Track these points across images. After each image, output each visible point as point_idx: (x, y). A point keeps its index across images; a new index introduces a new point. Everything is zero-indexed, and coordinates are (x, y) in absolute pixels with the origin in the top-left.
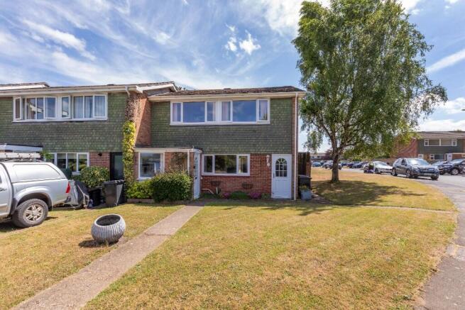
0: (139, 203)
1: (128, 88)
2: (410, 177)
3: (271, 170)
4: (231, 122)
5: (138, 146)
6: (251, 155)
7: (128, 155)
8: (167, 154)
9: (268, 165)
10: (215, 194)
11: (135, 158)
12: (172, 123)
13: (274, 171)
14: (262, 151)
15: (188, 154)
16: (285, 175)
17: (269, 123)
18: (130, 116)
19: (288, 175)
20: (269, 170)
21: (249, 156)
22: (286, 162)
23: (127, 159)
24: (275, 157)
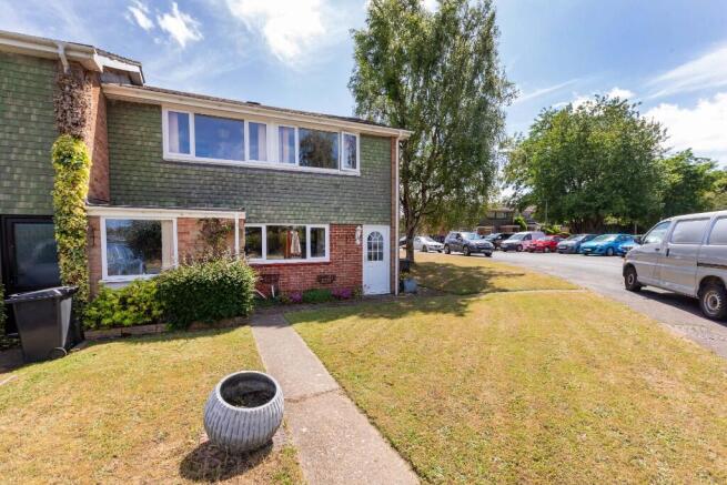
0: (125, 337)
1: (67, 49)
2: (469, 255)
3: (361, 249)
4: (296, 166)
5: (96, 200)
6: (331, 225)
7: (72, 223)
8: (182, 222)
9: (358, 242)
10: (270, 296)
11: (93, 231)
12: (167, 155)
13: (365, 252)
14: (349, 220)
15: (237, 222)
16: (381, 258)
17: (359, 174)
18: (76, 124)
19: (385, 256)
20: (360, 249)
21: (327, 227)
22: (381, 238)
23: (75, 233)
24: (367, 230)
